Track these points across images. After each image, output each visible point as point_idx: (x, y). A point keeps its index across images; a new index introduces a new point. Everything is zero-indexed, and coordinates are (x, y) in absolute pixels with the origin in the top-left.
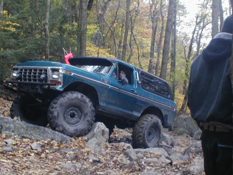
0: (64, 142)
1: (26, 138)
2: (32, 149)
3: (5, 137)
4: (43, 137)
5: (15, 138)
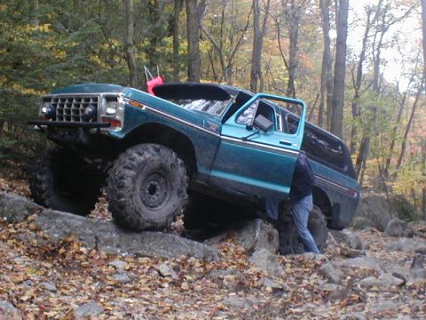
0: (209, 259)
1: (143, 256)
2: (160, 274)
3: (106, 257)
4: (172, 252)
5: (123, 257)
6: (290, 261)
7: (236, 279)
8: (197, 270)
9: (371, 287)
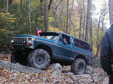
0: (41, 74)
1: (23, 73)
2: (26, 78)
3: (12, 73)
4: (31, 72)
5: (17, 73)
6: (64, 75)
7: (46, 79)
8: (37, 77)
9: (83, 82)
